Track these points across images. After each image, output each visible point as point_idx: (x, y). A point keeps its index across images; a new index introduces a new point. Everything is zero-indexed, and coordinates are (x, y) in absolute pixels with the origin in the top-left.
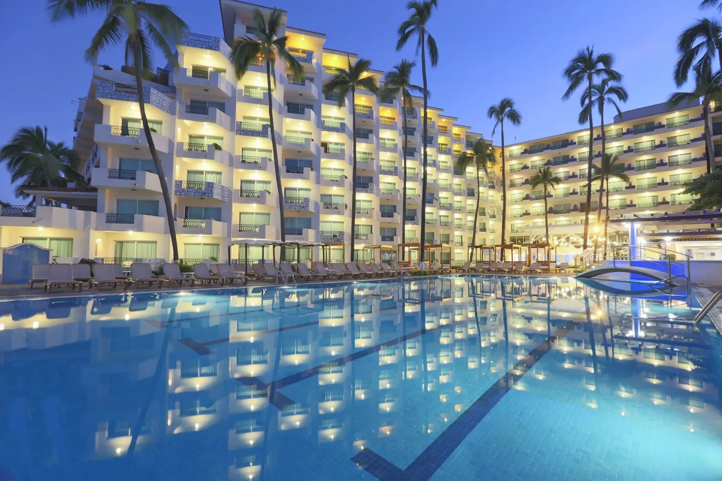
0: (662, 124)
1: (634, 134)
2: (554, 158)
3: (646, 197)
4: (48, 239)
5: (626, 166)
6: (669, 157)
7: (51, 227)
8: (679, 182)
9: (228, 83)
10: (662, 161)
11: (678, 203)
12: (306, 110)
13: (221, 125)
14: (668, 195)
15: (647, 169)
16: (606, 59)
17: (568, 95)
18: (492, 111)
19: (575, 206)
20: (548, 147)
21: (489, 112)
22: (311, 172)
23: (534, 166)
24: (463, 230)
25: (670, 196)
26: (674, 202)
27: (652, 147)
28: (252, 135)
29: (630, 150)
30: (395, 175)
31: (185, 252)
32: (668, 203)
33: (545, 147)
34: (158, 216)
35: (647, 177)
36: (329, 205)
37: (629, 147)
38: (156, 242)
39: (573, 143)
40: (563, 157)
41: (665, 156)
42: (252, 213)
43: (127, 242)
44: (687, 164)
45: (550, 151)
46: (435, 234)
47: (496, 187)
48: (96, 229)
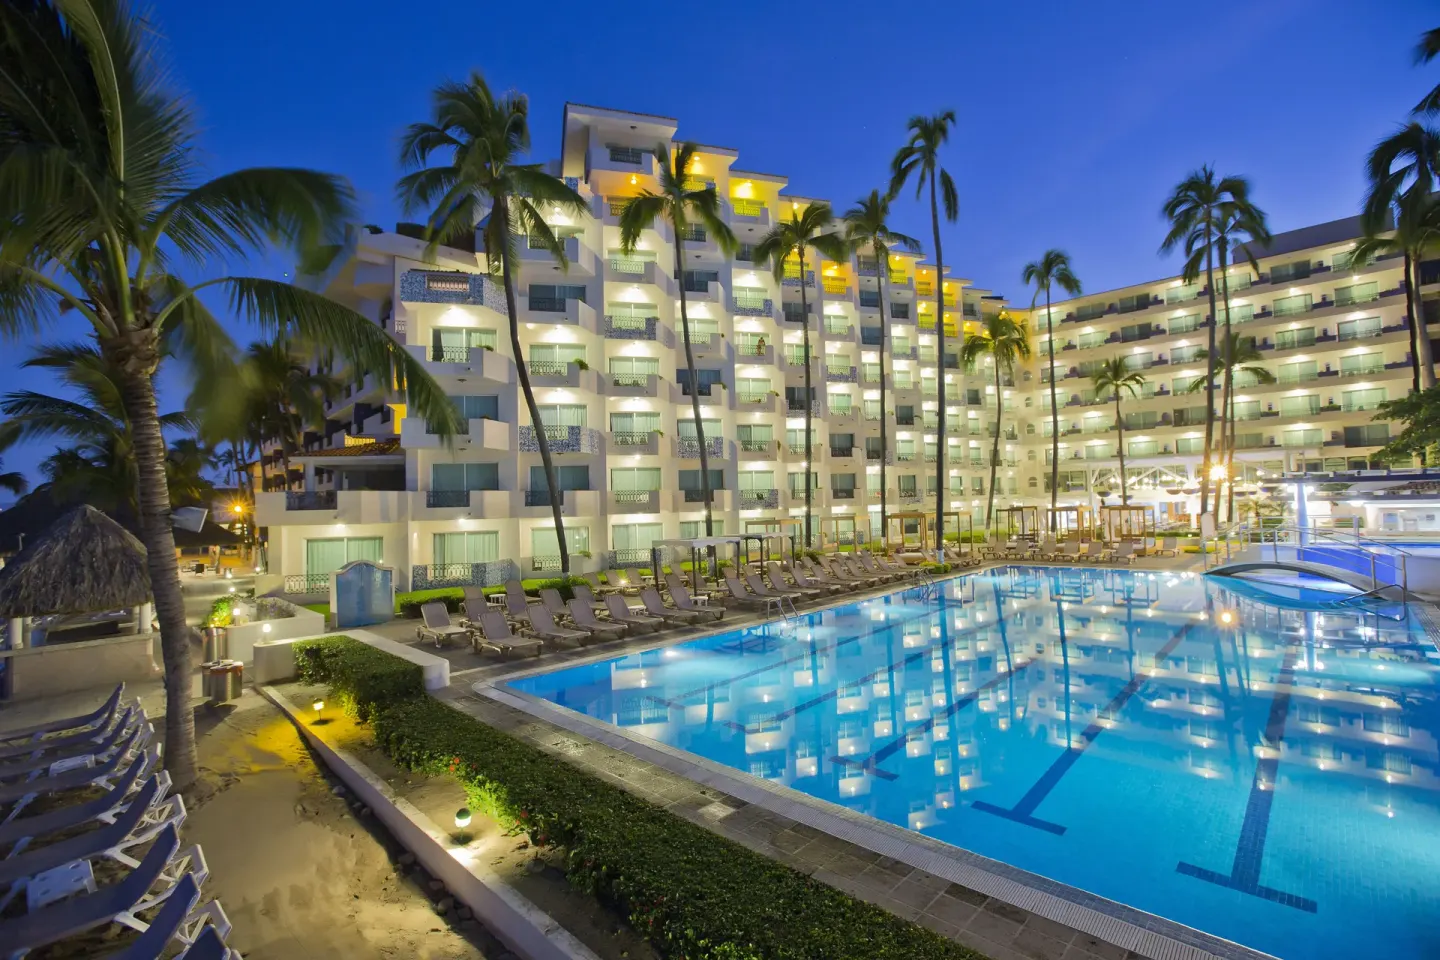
0: (1325, 264)
1: (1273, 284)
2: (1122, 329)
3: (1299, 396)
4: (346, 540)
5: (1258, 342)
6: (1339, 324)
7: (360, 523)
8: (1358, 369)
9: (590, 252)
10: (1325, 332)
11: (1356, 408)
12: (711, 284)
13: (585, 326)
14: (1337, 393)
15: (1299, 346)
16: (1237, 187)
17: (1168, 246)
18: (1029, 272)
19: (1165, 416)
20: (1112, 309)
21: (1024, 274)
22: (723, 391)
23: (1085, 344)
24: (964, 467)
25: (1341, 395)
26: (1349, 406)
27: (1306, 306)
28: (630, 338)
29: (1265, 313)
30: (853, 381)
31: (533, 542)
32: (1338, 408)
33: (1107, 307)
34: (497, 489)
35: (1298, 361)
36: (749, 445)
37: (1263, 308)
38: (496, 533)
39: (1157, 302)
40: (1141, 327)
41: (1331, 323)
42: (632, 469)
43: (451, 534)
44: (1371, 337)
45: (1114, 316)
46: (917, 478)
47: (1016, 383)
48: (413, 519)
